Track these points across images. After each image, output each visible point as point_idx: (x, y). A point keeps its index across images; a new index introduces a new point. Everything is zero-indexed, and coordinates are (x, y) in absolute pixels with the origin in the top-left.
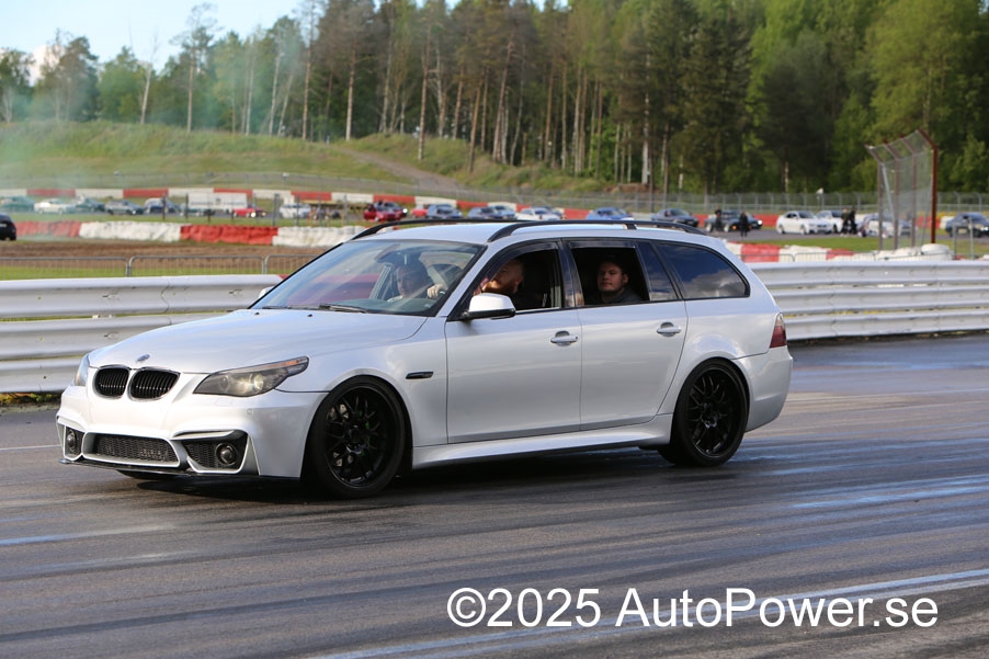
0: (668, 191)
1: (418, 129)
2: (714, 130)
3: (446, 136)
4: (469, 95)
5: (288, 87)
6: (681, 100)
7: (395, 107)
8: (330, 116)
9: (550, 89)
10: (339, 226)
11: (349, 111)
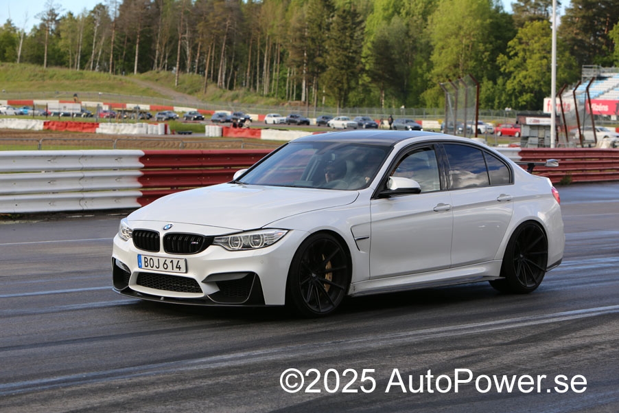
0: (317, 106)
1: (174, 68)
2: (343, 71)
3: (191, 73)
4: (204, 50)
5: (102, 44)
6: (325, 55)
7: (162, 56)
8: (125, 60)
9: (250, 47)
10: (133, 123)
11: (136, 58)
